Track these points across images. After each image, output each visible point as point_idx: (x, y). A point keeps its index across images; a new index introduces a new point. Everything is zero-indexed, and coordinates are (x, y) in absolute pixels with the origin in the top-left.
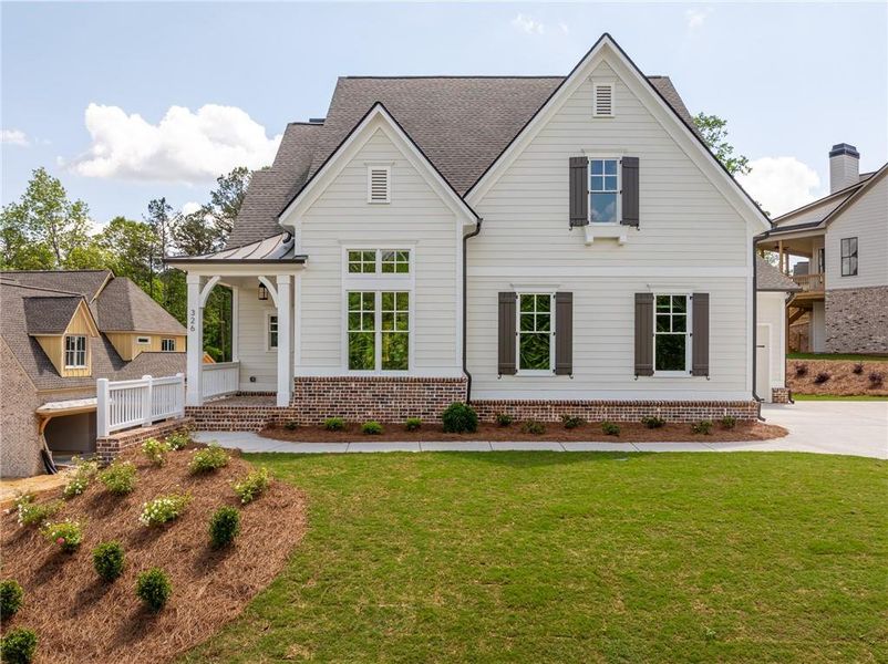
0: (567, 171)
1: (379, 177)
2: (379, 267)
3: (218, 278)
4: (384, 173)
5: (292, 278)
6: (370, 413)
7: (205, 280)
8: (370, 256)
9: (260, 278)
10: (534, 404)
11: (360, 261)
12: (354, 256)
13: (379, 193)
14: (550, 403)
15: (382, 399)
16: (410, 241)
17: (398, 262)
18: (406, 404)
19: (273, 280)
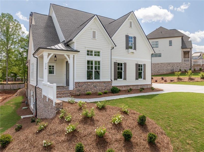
0: (125, 38)
1: (94, 33)
2: (94, 55)
3: (53, 54)
4: (95, 32)
5: (74, 56)
6: (93, 90)
7: (49, 54)
8: (92, 52)
9: (65, 55)
10: (121, 86)
11: (89, 53)
12: (88, 51)
13: (94, 36)
14: (123, 86)
15: (95, 87)
16: (101, 49)
17: (98, 54)
18: (100, 88)
19: (68, 56)
